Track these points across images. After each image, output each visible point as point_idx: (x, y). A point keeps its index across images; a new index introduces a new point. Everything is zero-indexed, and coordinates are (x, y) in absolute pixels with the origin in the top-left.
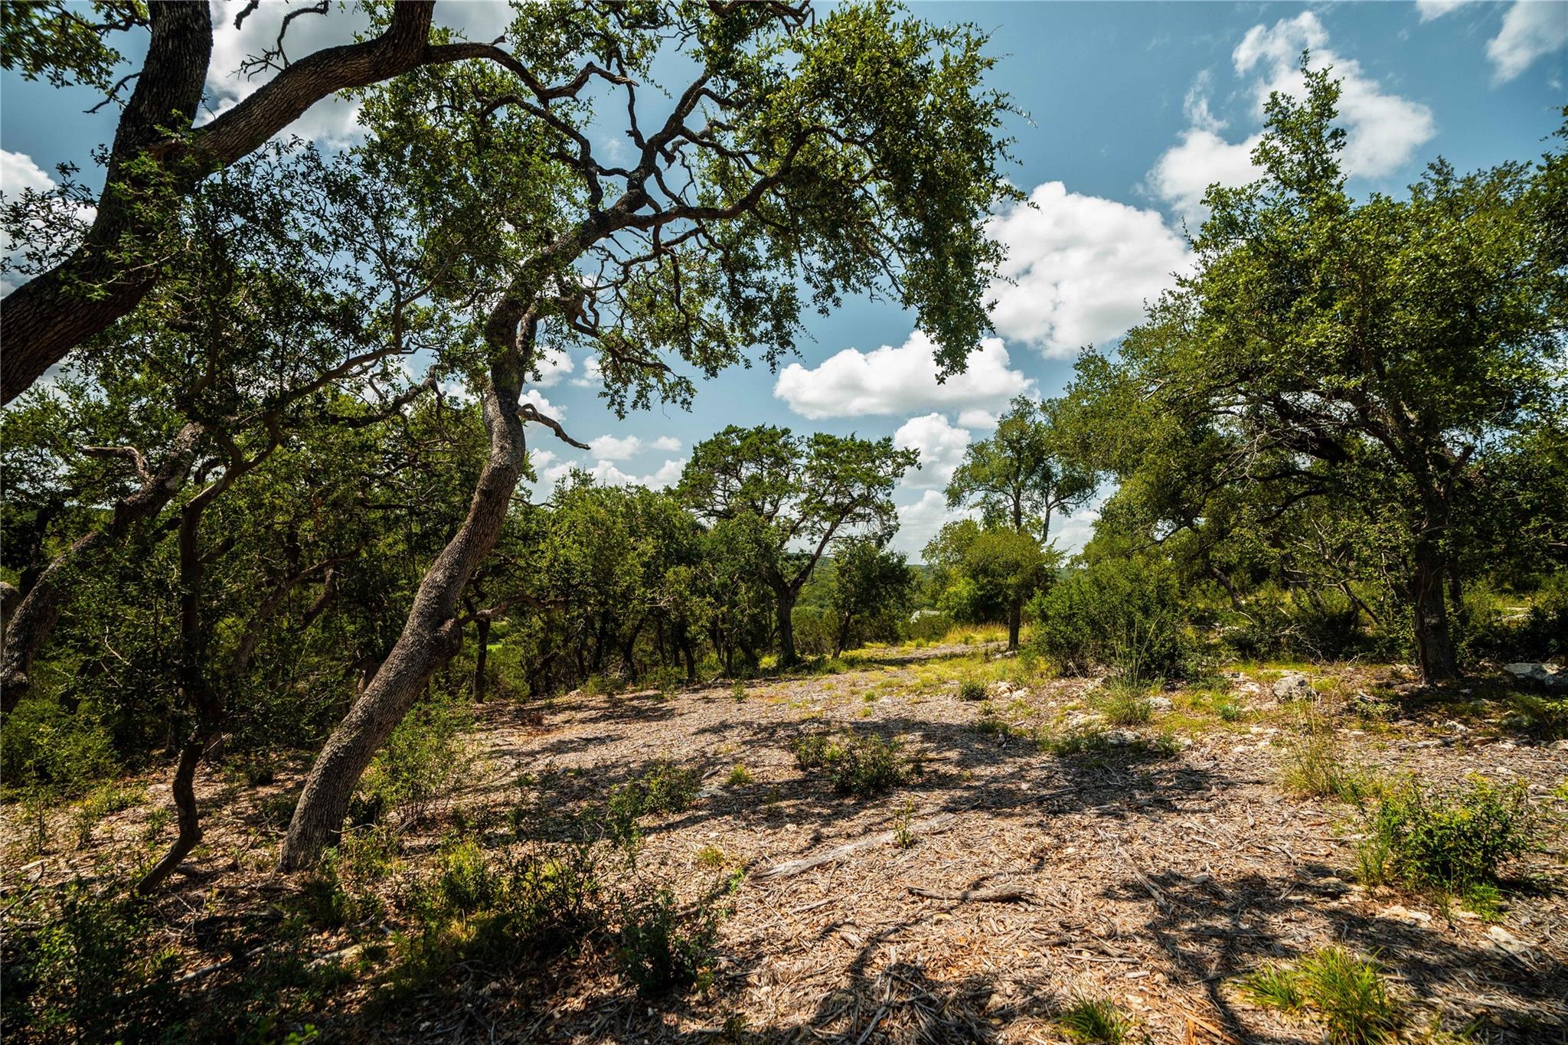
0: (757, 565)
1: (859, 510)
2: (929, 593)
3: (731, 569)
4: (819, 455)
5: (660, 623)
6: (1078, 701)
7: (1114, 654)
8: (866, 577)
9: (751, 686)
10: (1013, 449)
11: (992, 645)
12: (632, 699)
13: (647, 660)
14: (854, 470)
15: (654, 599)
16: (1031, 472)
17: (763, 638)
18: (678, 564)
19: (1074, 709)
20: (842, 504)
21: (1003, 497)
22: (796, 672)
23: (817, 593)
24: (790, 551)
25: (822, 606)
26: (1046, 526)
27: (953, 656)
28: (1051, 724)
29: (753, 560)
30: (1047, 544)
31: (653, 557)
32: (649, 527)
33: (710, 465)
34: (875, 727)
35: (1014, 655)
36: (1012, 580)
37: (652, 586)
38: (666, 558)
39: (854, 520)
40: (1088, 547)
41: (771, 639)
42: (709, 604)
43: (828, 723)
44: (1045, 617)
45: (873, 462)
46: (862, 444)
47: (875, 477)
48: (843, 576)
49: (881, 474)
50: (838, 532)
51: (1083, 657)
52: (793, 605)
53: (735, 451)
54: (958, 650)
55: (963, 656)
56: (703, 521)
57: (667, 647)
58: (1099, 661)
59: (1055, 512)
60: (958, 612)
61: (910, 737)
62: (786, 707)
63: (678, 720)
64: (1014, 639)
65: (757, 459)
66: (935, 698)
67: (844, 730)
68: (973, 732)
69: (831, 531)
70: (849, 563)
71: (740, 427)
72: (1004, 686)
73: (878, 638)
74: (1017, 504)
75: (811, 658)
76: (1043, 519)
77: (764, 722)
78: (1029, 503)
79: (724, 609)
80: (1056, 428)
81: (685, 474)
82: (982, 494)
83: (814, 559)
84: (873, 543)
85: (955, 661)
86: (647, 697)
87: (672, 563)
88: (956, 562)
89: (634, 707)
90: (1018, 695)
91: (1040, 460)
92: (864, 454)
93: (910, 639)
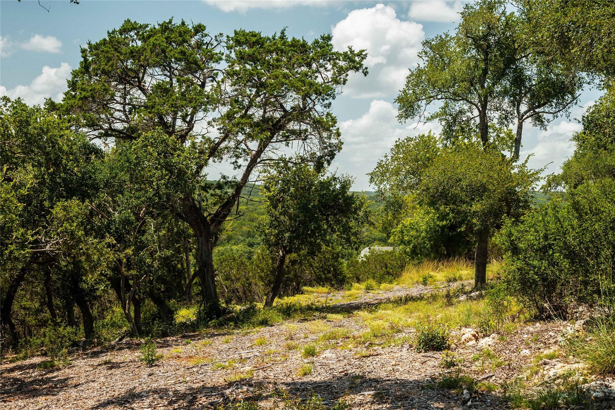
0: (168, 196)
1: (293, 126)
2: (379, 224)
3: (135, 202)
4: (242, 58)
5: (48, 273)
6: (556, 348)
7: (598, 292)
8: (304, 208)
9: (165, 345)
10: (478, 47)
11: (455, 286)
12: (12, 370)
13: (31, 320)
14: (285, 76)
15: (36, 242)
16: (499, 76)
17: (179, 286)
18: (69, 197)
19: (551, 357)
20: (271, 119)
21: (466, 107)
22: (221, 325)
23: (245, 229)
24: (210, 178)
25: (251, 245)
26: (517, 142)
27: (409, 299)
28: (524, 375)
29: (163, 190)
30: (519, 162)
31: (33, 188)
32: (27, 151)
33: (104, 72)
34: (318, 387)
35: (481, 296)
36: (476, 207)
37: (35, 225)
38: (52, 190)
39: (286, 139)
40: (568, 166)
41: (189, 286)
42: (109, 245)
43: (260, 385)
44: (515, 251)
45: (309, 65)
46: (295, 44)
47: (311, 85)
48: (275, 207)
49: (319, 80)
50: (268, 153)
51: (561, 296)
52: (215, 244)
53: (134, 54)
54: (414, 292)
55: (421, 298)
56: (98, 143)
57: (57, 302)
58: (581, 300)
59: (528, 123)
60: (415, 247)
61: (358, 398)
62: (209, 369)
63: (73, 393)
64: (481, 277)
65: (165, 66)
66: (387, 350)
67: (278, 393)
68: (432, 388)
69: (260, 152)
70: (283, 191)
71: (141, 22)
72: (468, 332)
73: (320, 281)
74: (483, 115)
75: (238, 308)
76: (515, 132)
77: (182, 388)
78: (497, 114)
79: (129, 251)
80: (529, 20)
81: (73, 85)
82: (441, 103)
83: (238, 187)
84: (311, 167)
85: (411, 305)
86: (33, 366)
87: (60, 196)
88: (411, 187)
89: (16, 380)
90: (485, 342)
91: (511, 61)
92: (297, 56)
93: (359, 280)
